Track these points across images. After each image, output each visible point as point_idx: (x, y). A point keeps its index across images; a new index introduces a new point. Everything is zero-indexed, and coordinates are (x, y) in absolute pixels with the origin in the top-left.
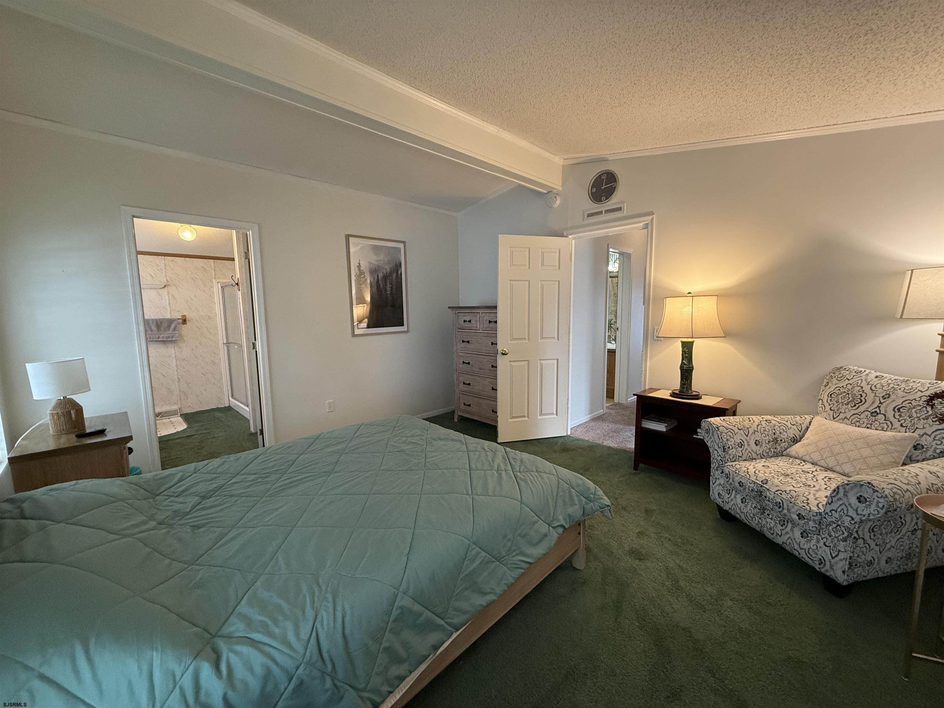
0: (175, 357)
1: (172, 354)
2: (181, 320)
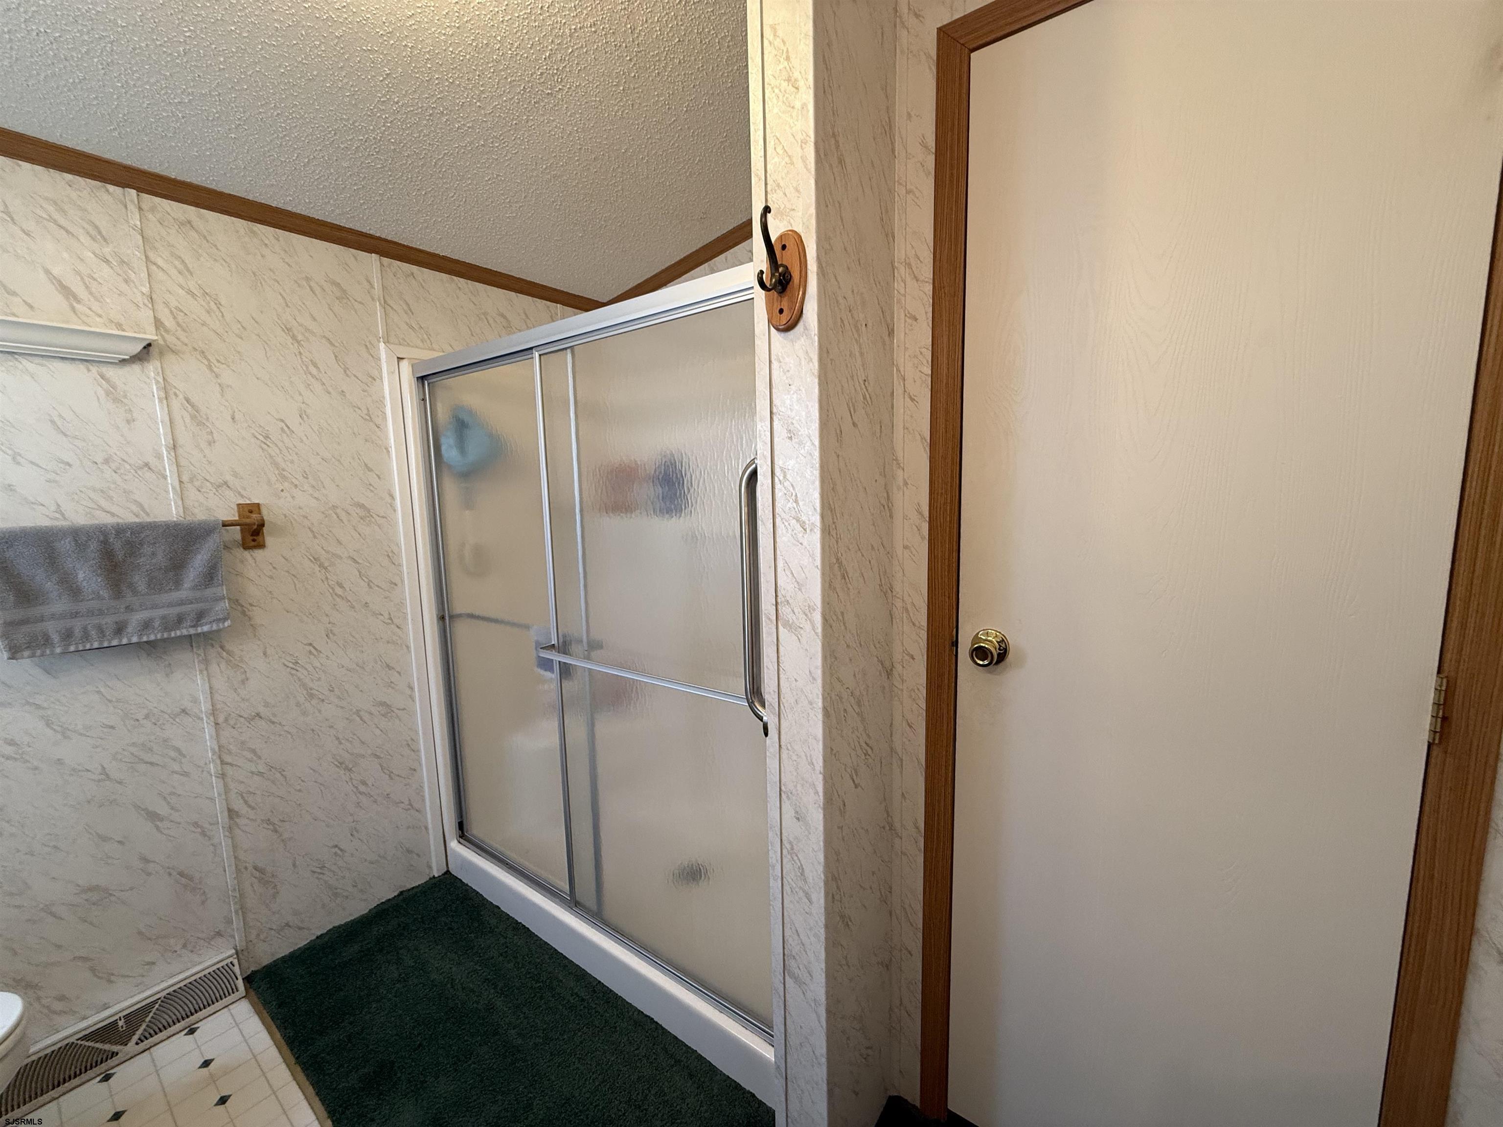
2: (238, 527)
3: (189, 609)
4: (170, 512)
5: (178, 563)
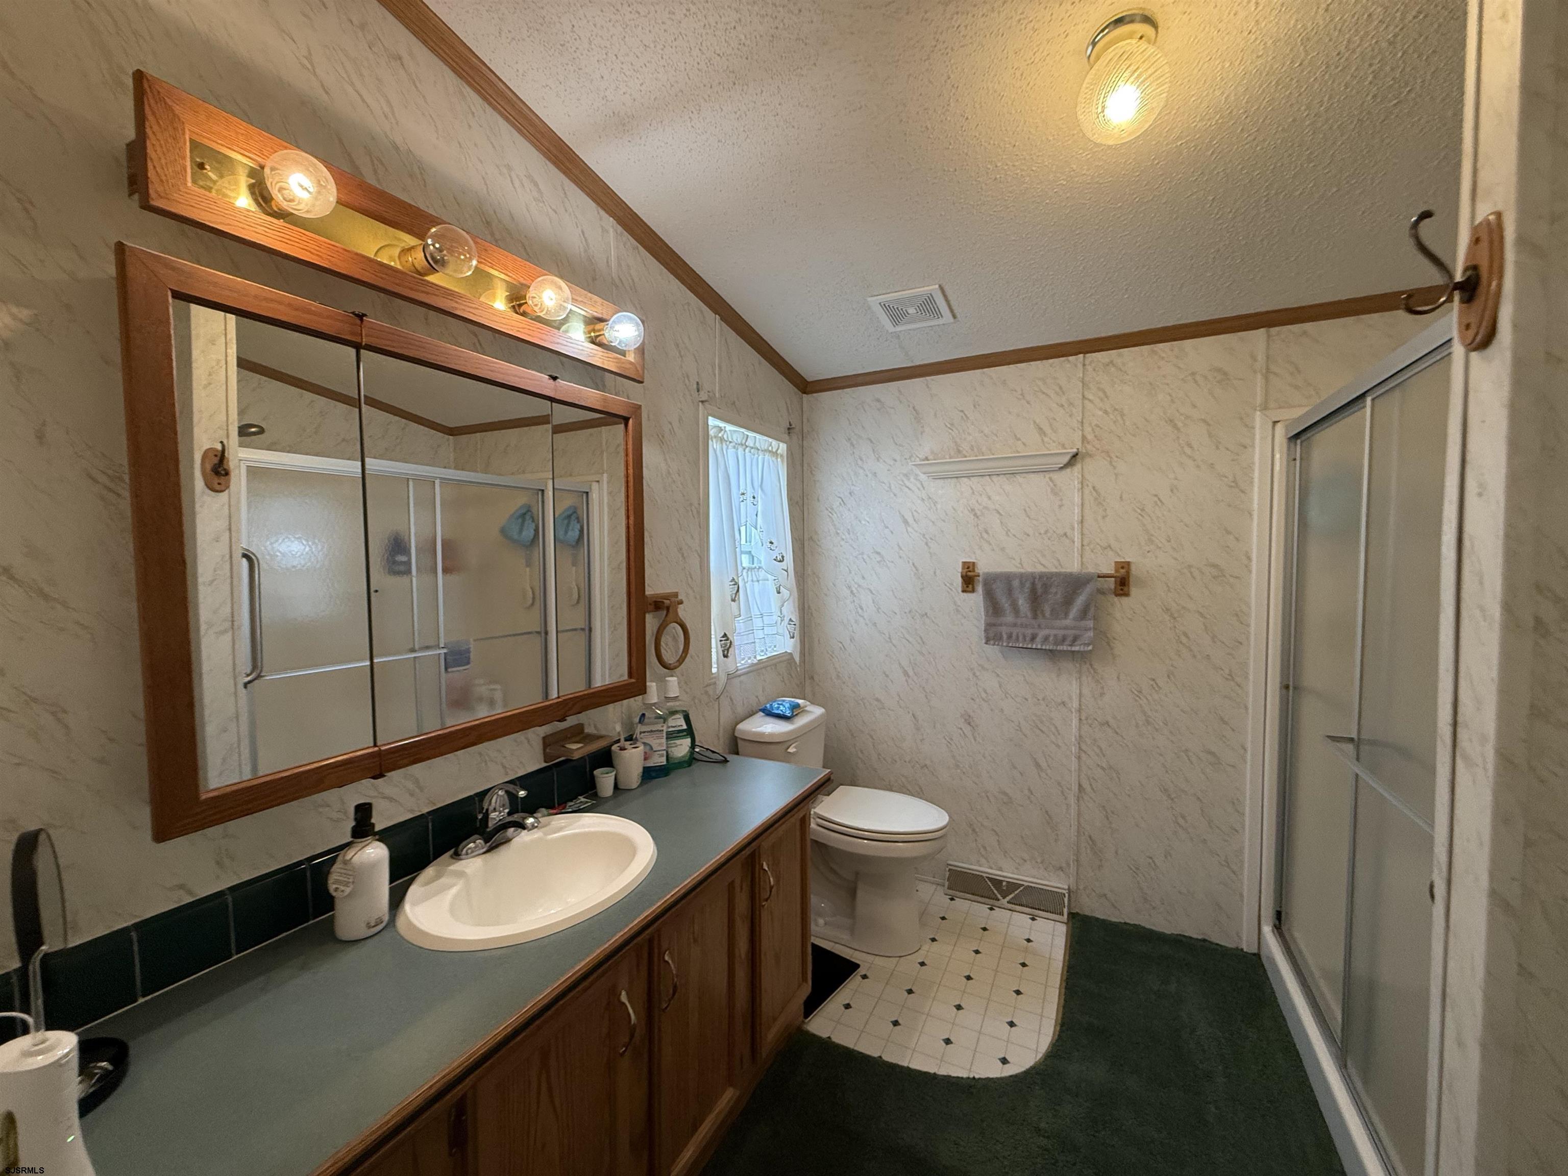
0: (1079, 711)
1: (1070, 698)
2: (1113, 579)
3: (1071, 632)
4: (1073, 566)
5: (1068, 602)
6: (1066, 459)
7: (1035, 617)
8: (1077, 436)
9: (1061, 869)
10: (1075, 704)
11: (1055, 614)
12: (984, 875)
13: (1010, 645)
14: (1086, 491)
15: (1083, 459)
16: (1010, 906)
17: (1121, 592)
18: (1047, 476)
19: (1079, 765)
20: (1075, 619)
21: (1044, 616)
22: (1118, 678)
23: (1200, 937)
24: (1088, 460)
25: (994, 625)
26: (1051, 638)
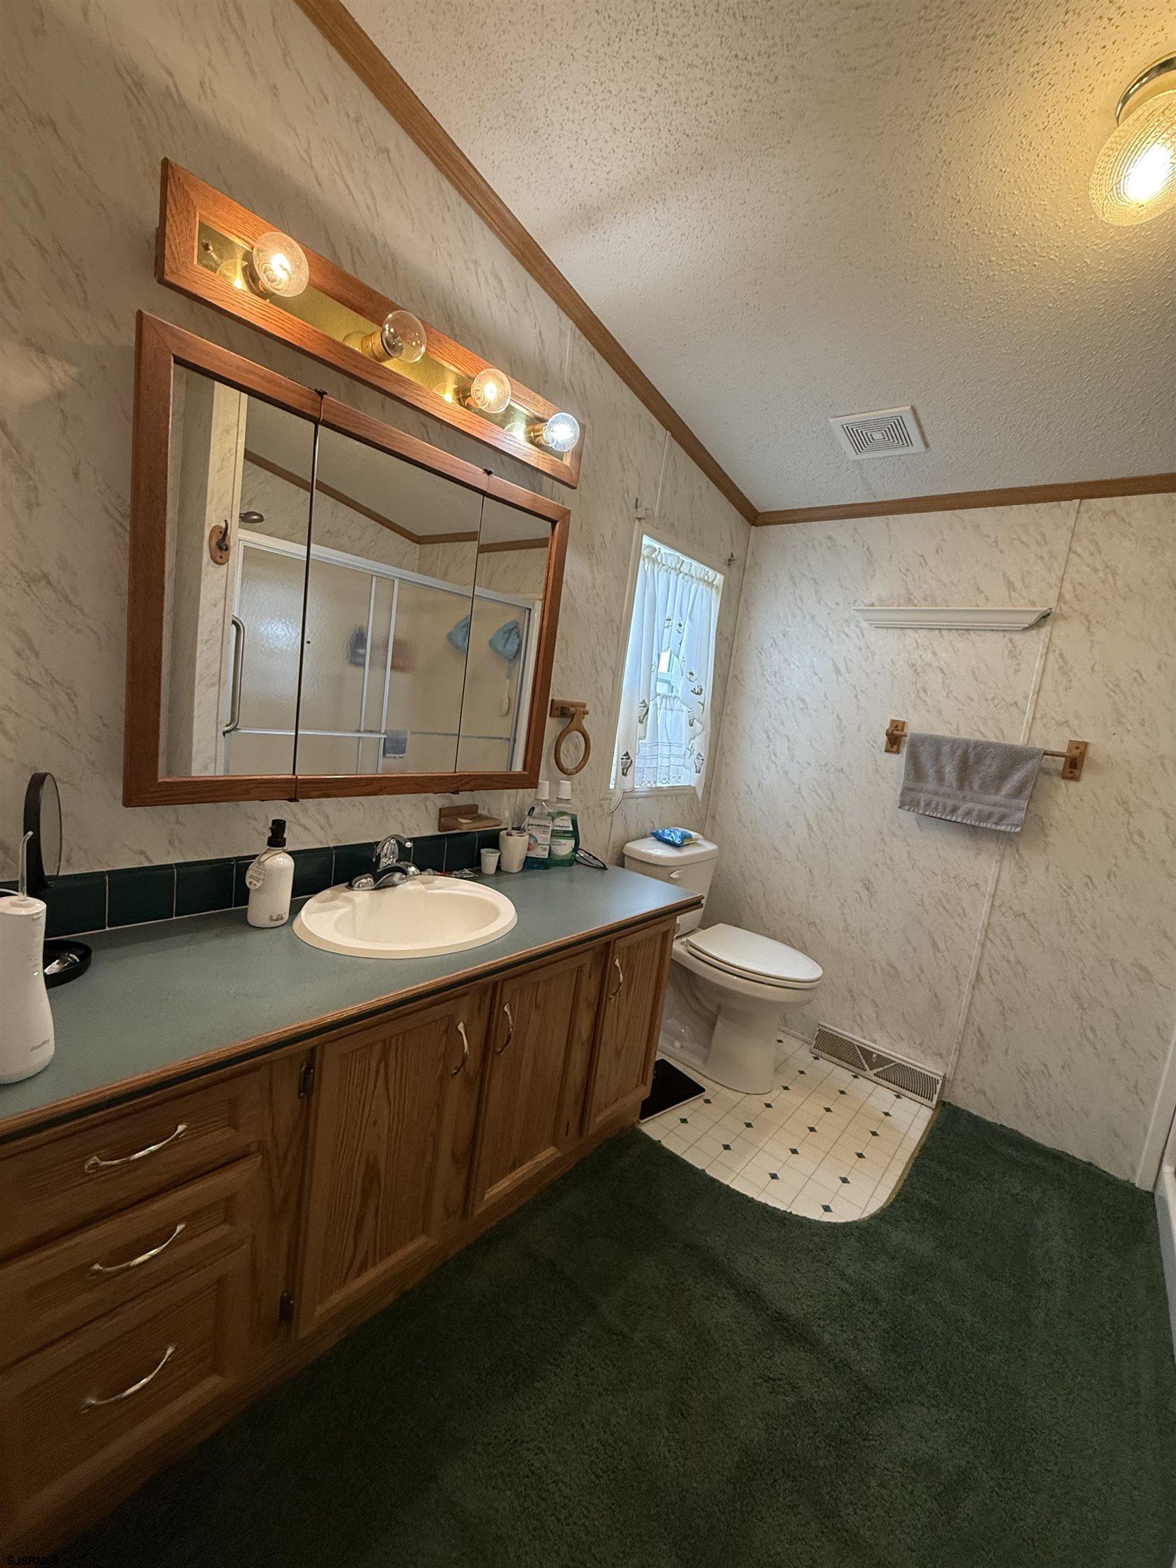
0: (994, 896)
1: (986, 882)
2: (1063, 759)
3: (998, 810)
4: (1018, 739)
5: (1002, 777)
6: (1033, 618)
7: (961, 787)
8: (1052, 596)
9: (940, 1055)
10: (990, 889)
11: (984, 787)
12: (855, 1043)
13: (927, 813)
14: (1051, 657)
15: (1055, 620)
16: (876, 1079)
17: (1070, 775)
18: (1008, 636)
19: (982, 953)
20: (1006, 796)
21: (971, 788)
22: (1047, 868)
23: (1085, 1159)
24: (1061, 622)
25: (913, 790)
26: (974, 814)
